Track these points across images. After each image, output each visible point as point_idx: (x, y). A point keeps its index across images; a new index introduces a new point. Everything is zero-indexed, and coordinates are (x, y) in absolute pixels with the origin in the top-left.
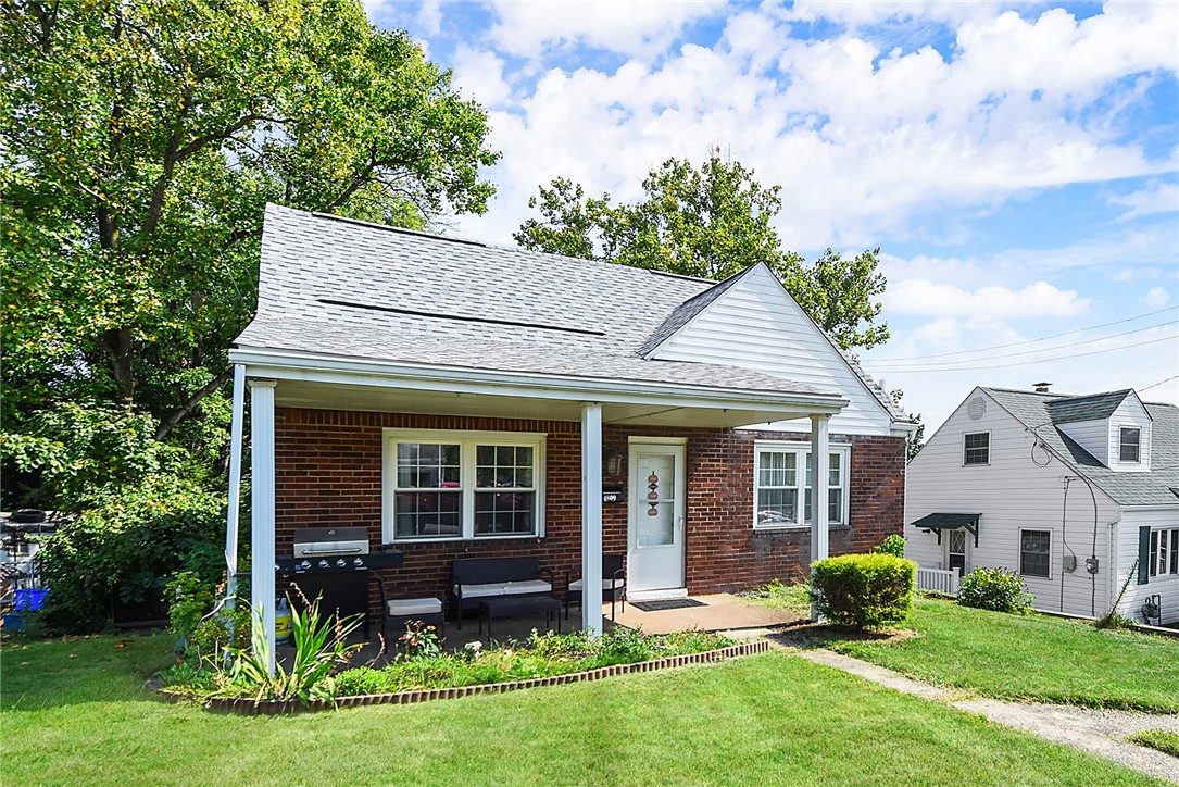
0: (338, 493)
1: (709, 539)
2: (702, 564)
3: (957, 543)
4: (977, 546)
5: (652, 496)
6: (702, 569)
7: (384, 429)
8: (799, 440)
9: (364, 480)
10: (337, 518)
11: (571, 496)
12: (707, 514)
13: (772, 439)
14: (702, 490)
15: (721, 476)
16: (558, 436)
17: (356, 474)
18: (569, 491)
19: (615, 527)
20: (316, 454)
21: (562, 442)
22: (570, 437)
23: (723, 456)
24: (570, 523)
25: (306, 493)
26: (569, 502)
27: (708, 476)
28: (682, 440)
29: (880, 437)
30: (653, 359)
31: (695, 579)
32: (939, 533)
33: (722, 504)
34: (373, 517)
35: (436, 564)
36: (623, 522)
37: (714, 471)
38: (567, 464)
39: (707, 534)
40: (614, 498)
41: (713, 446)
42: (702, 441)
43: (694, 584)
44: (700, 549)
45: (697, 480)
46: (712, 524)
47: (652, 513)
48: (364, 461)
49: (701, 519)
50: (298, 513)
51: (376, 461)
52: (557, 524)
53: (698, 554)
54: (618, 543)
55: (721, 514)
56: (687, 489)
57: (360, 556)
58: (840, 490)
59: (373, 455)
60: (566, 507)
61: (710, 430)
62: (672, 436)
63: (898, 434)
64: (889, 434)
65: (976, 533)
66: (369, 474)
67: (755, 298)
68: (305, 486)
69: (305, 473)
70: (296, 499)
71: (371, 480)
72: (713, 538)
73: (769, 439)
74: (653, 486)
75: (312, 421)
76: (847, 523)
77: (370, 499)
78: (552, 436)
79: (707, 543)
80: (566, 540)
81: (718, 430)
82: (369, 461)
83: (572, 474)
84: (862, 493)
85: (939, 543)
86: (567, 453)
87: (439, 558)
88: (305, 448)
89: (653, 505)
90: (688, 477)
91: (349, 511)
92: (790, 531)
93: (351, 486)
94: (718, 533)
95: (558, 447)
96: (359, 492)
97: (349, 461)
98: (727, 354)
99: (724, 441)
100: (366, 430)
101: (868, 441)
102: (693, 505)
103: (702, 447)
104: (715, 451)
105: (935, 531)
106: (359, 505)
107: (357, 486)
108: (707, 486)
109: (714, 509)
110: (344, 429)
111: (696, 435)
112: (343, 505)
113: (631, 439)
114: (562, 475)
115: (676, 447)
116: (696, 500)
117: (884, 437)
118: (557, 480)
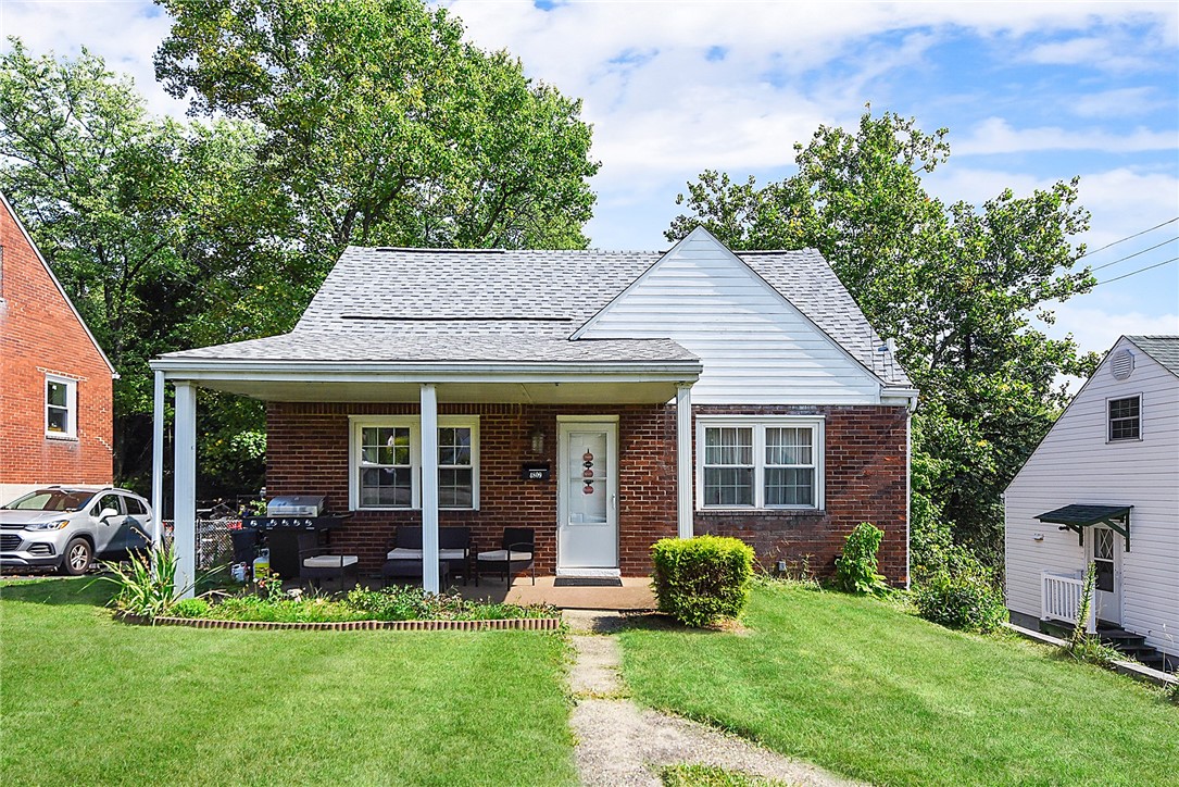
0: (316, 468)
1: (643, 518)
2: (637, 544)
3: (1104, 546)
4: (1128, 550)
5: (588, 473)
6: (637, 549)
7: (349, 416)
8: (753, 413)
9: (335, 458)
10: (316, 488)
11: (502, 473)
12: (641, 493)
13: (718, 413)
14: (635, 468)
15: (658, 453)
16: (490, 417)
17: (329, 453)
18: (500, 468)
19: (544, 503)
20: (302, 438)
21: (493, 423)
22: (500, 417)
23: (659, 432)
24: (500, 498)
25: (295, 468)
26: (500, 478)
27: (642, 453)
28: (615, 418)
29: (866, 407)
30: (579, 339)
31: (629, 560)
32: (1080, 531)
33: (658, 483)
34: (341, 488)
35: (387, 529)
36: (552, 498)
37: (649, 448)
38: (498, 443)
39: (641, 513)
40: (540, 475)
41: (648, 423)
42: (634, 418)
43: (628, 565)
44: (635, 529)
45: (629, 458)
46: (647, 503)
47: (588, 490)
48: (335, 443)
49: (634, 498)
50: (289, 483)
51: (343, 443)
52: (489, 498)
53: (632, 534)
54: (547, 519)
55: (658, 493)
56: (620, 467)
57: (309, 519)
58: (813, 469)
59: (341, 438)
60: (497, 483)
61: (644, 406)
62: (602, 414)
63: (892, 402)
64: (878, 403)
65: (1126, 534)
66: (338, 453)
67: (692, 265)
68: (294, 463)
69: (294, 453)
70: (289, 473)
71: (339, 458)
72: (649, 519)
73: (713, 413)
74: (588, 464)
75: (300, 412)
76: (822, 508)
77: (338, 473)
78: (484, 418)
79: (641, 523)
80: (498, 513)
81: (653, 406)
82: (338, 443)
83: (502, 453)
84: (841, 473)
85: (1081, 544)
86: (498, 433)
87: (390, 524)
88: (295, 433)
89: (588, 482)
90: (621, 454)
91: (324, 483)
92: (742, 515)
93: (326, 463)
94: (653, 513)
95: (489, 428)
96: (331, 468)
97: (324, 442)
98: (660, 327)
99: (659, 418)
100: (337, 418)
101: (851, 412)
102: (626, 483)
103: (634, 424)
104: (650, 427)
105: (1075, 529)
106: (331, 478)
107: (330, 463)
108: (641, 464)
109: (650, 488)
110: (322, 417)
111: (629, 412)
112: (320, 478)
113: (559, 418)
114: (493, 453)
115: (609, 425)
116: (629, 478)
117: (874, 407)
118: (489, 458)
